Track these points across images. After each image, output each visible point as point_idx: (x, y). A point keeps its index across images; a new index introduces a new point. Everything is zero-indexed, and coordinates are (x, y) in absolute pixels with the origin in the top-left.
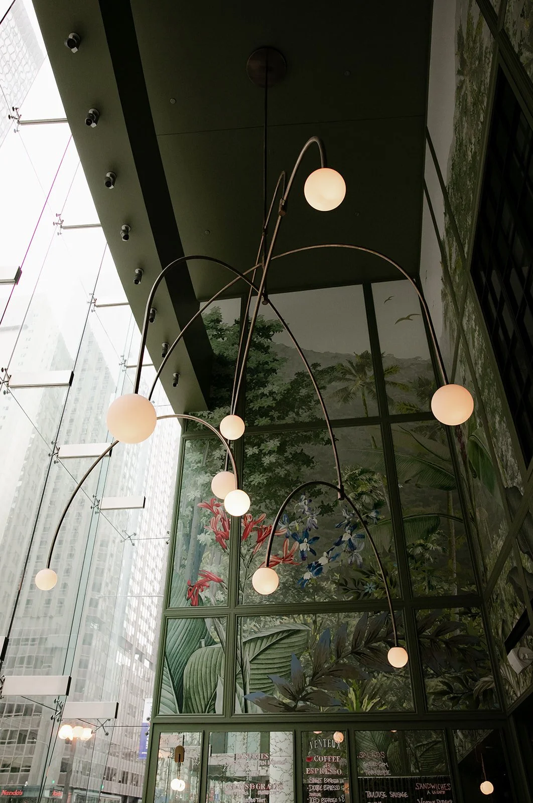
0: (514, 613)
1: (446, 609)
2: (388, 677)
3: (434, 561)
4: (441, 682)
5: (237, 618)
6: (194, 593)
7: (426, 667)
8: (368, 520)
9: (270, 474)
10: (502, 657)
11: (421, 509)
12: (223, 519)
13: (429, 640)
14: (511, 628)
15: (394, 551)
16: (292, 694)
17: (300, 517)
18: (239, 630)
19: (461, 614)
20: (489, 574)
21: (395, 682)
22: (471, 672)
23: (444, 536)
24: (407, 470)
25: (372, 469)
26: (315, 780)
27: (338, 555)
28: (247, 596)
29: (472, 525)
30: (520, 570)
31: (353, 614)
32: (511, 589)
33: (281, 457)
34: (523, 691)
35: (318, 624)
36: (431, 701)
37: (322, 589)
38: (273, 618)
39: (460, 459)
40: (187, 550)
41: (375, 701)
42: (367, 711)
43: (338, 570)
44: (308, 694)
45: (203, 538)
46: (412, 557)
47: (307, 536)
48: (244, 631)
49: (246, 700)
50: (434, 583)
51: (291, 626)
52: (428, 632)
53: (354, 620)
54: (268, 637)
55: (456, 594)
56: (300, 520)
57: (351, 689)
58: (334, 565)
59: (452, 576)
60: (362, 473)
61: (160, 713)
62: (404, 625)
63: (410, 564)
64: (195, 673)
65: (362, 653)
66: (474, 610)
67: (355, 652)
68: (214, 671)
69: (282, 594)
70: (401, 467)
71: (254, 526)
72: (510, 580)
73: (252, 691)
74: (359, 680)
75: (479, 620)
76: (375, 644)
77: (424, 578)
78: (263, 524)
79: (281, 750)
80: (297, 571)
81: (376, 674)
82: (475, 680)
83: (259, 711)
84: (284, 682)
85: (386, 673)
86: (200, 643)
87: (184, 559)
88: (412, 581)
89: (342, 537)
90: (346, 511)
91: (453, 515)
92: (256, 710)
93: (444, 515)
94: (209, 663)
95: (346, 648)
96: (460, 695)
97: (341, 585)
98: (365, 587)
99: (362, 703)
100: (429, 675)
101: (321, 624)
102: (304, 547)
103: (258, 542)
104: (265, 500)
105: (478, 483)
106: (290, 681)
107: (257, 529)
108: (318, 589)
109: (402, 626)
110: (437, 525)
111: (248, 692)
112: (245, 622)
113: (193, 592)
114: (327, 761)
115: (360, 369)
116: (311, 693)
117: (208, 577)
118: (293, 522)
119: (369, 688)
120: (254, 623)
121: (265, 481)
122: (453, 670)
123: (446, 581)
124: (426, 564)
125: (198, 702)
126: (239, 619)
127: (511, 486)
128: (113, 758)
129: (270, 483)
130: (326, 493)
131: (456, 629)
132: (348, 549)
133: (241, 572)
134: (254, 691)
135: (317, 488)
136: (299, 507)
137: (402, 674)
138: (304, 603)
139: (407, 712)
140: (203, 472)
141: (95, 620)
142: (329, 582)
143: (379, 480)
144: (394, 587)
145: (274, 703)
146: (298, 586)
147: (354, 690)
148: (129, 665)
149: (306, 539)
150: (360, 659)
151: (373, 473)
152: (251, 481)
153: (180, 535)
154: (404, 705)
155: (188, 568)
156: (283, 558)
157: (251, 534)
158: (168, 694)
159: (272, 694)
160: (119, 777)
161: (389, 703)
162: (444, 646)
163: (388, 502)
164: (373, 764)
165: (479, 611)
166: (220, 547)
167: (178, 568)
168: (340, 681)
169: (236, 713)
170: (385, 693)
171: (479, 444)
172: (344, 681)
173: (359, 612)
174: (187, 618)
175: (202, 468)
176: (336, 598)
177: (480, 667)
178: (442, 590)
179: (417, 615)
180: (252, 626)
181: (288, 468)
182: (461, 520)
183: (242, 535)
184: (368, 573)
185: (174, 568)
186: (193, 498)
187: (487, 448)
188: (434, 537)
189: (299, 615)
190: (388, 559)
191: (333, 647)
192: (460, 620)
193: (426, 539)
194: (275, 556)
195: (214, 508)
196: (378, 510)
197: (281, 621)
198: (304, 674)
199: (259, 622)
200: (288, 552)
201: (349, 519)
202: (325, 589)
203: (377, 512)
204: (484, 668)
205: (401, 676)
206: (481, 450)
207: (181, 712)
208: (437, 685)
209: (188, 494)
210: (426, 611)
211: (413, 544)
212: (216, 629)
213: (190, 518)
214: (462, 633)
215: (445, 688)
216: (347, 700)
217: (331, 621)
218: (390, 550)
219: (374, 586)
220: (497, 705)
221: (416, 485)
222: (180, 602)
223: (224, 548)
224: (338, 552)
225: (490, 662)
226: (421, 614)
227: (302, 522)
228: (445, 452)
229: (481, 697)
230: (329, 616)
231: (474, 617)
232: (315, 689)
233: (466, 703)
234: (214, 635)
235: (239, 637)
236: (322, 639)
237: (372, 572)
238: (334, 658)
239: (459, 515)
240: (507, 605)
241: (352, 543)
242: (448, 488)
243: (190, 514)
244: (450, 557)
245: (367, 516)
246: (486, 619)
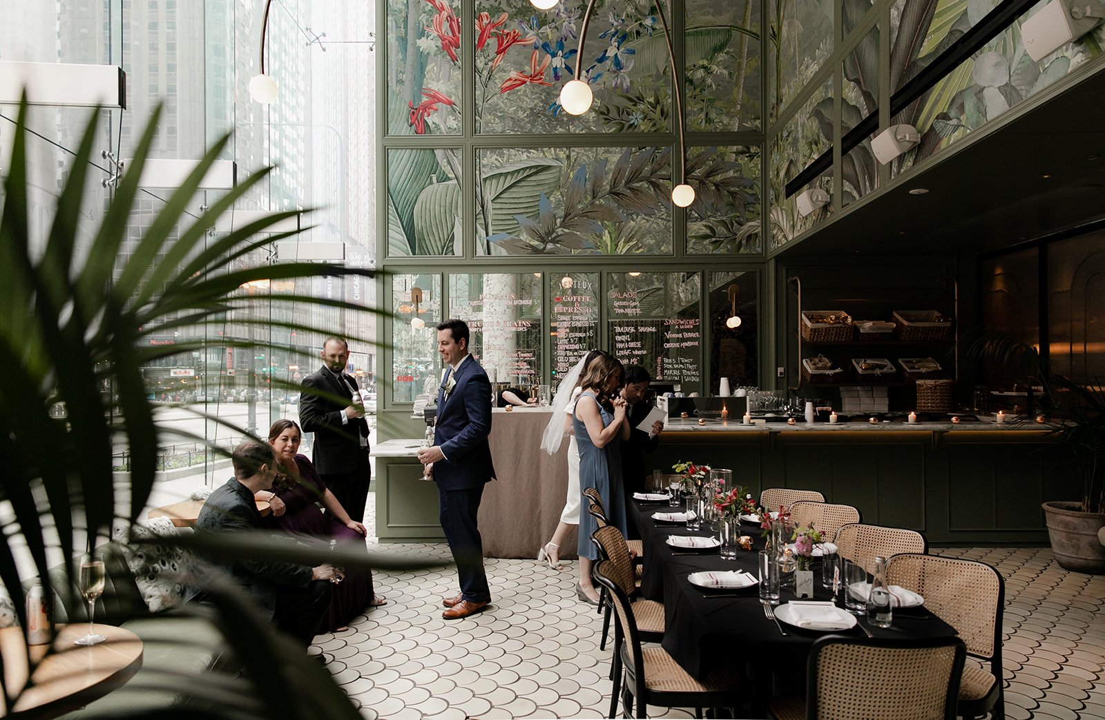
1: (722, 147)
2: (647, 220)
3: (717, 89)
4: (705, 226)
5: (474, 150)
6: (419, 118)
7: (691, 210)
8: (641, 30)
11: (710, 18)
12: (450, 18)
13: (697, 182)
15: (670, 74)
16: (541, 237)
17: (554, 20)
18: (478, 163)
19: (738, 153)
21: (655, 225)
22: (738, 217)
23: (733, 57)
26: (562, 318)
27: (600, 75)
28: (487, 123)
29: (771, 44)
31: (614, 149)
35: (573, 160)
36: (690, 245)
37: (578, 118)
38: (518, 151)
40: (404, 59)
42: (622, 254)
43: (600, 95)
44: (558, 236)
45: (424, 44)
46: (691, 82)
47: (561, 47)
48: (484, 166)
49: (488, 242)
50: (713, 115)
51: (539, 161)
52: (698, 173)
53: (614, 156)
54: (512, 173)
55: (736, 130)
56: (553, 25)
57: (607, 231)
58: (594, 88)
59: (735, 107)
61: (390, 255)
62: (671, 163)
63: (687, 91)
64: (428, 212)
65: (620, 194)
66: (753, 150)
67: (614, 193)
68: (450, 210)
69: (529, 122)
71: (493, 30)
73: (494, 232)
74: (615, 223)
75: (757, 160)
76: (637, 184)
77: (702, 109)
78: (505, 28)
80: (548, 94)
81: (635, 216)
82: (741, 224)
83: (504, 252)
84: (532, 223)
85: (646, 215)
86: (431, 178)
87: (401, 71)
88: (687, 112)
89: (606, 51)
90: (614, 14)
91: (749, 29)
92: (499, 252)
93: (737, 28)
94: (443, 201)
95: (603, 188)
96: (722, 239)
97: (602, 113)
98: (630, 117)
99: (617, 246)
100: (693, 218)
101: (576, 160)
102: (558, 62)
103: (498, 53)
106: (539, 222)
107: (497, 35)
108: (573, 118)
109: (669, 165)
110: (727, 41)
111: (490, 233)
112: (485, 156)
113: (417, 116)
114: (577, 300)
116: (561, 235)
117: (435, 98)
118: (544, 27)
119: (626, 231)
120: (495, 157)
122: (719, 214)
123: (727, 114)
124: (706, 93)
125: (434, 243)
126: (478, 151)
131: (730, 170)
132: (613, 68)
133: (478, 93)
134: (498, 232)
137: (663, 217)
138: (557, 134)
139: (666, 255)
144: (665, 119)
145: (521, 244)
146: (549, 113)
147: (609, 233)
149: (560, 52)
150: (618, 200)
153: (392, 38)
154: (662, 248)
155: (407, 83)
156: (531, 76)
157: (488, 41)
158: (397, 236)
159: (518, 236)
161: (646, 246)
162: (714, 188)
163: (669, 6)
164: (625, 303)
165: (759, 150)
166: (449, 57)
167: (395, 83)
168: (594, 223)
169: (477, 255)
170: (644, 236)
172: (600, 223)
173: (622, 147)
174: (412, 149)
176: (594, 129)
177: (749, 211)
178: (721, 124)
180: (493, 159)
182: (758, 36)
183: (477, 43)
184: (637, 100)
185: (389, 84)
188: (721, 57)
189: (550, 148)
190: (661, 82)
191: (589, 186)
192: (736, 160)
193: (711, 60)
194: (521, 73)
195: (437, 1)
196: (655, 17)
197: (529, 155)
198: (555, 216)
199: (502, 155)
200: (538, 68)
201: (617, 26)
202: (581, 118)
203: (654, 19)
204: (753, 212)
205: (662, 219)
207: (414, 254)
208: (700, 229)
210: (699, 147)
211: (695, 66)
212: (449, 163)
213: (404, 14)
214: (735, 175)
215: (708, 232)
216: (601, 243)
217: (588, 156)
218: (664, 73)
219: (642, 116)
220: (759, 250)
222: (400, 127)
223: (454, 59)
224: (600, 71)
225: (760, 206)
226: (694, 151)
227: (556, 27)
229: (744, 242)
230: (585, 151)
231: (751, 157)
232: (567, 231)
233: (727, 247)
234: (447, 169)
235: (477, 172)
236: (576, 178)
237: (641, 99)
238: (589, 198)
239: (756, 29)
241: (618, 59)
243: (404, 7)
244: (736, 84)
245: (641, 24)
246: (765, 159)
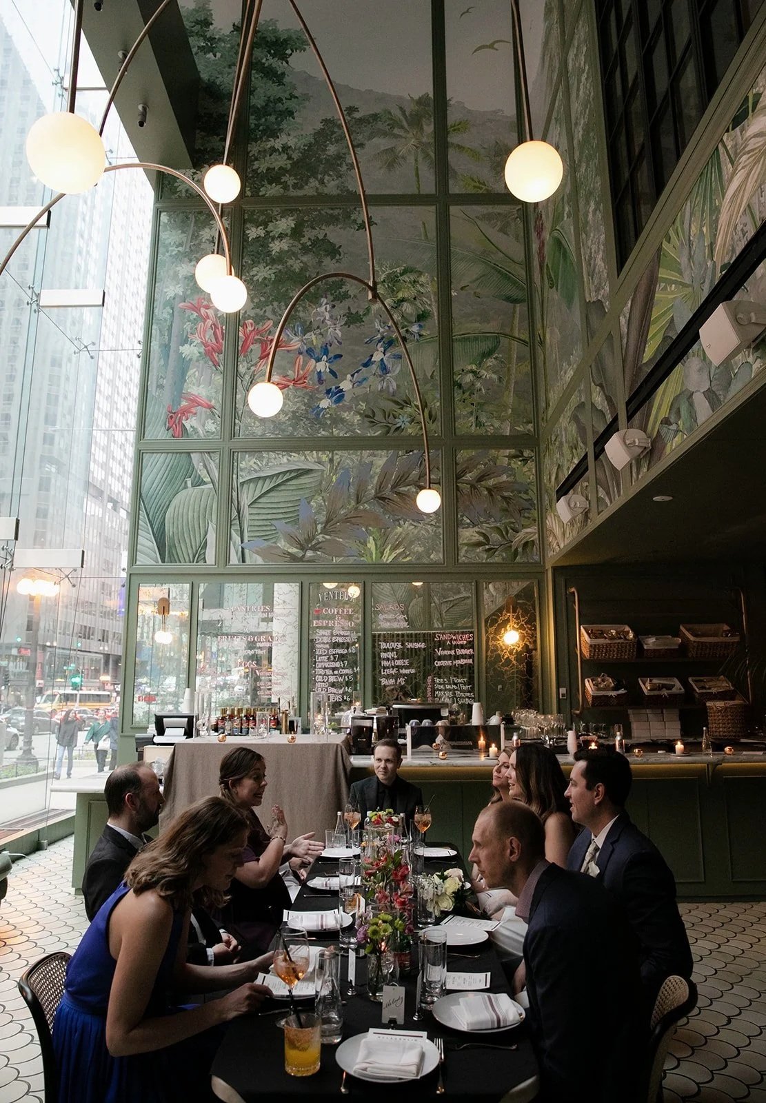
0: (573, 455)
1: (493, 451)
2: (415, 526)
3: (487, 393)
4: (478, 532)
5: (232, 454)
6: (177, 421)
7: (462, 516)
8: (408, 336)
9: (280, 267)
10: (551, 507)
11: (477, 325)
12: (214, 326)
13: (469, 486)
14: (566, 473)
15: (438, 378)
16: (300, 544)
17: (318, 327)
18: (235, 467)
19: (511, 457)
20: (550, 411)
21: (423, 532)
22: (513, 523)
23: (502, 362)
24: (465, 272)
25: (419, 267)
26: (322, 632)
27: (365, 379)
28: (246, 427)
29: (539, 350)
30: (588, 407)
31: (379, 452)
32: (573, 428)
33: (296, 243)
34: (567, 542)
35: (335, 463)
36: (462, 553)
37: (343, 420)
38: (278, 454)
39: (536, 263)
40: (166, 365)
41: (398, 551)
42: (388, 562)
43: (365, 398)
44: (319, 543)
45: (188, 350)
46: (460, 386)
47: (326, 352)
48: (241, 470)
49: (243, 549)
50: (483, 419)
51: (300, 464)
52: (468, 477)
53: (380, 460)
54: (272, 477)
55: (508, 434)
56: (318, 331)
57: (371, 538)
58: (359, 391)
59: (506, 411)
60: (404, 272)
61: (138, 563)
62: (440, 466)
63: (456, 394)
64: (180, 518)
65: (386, 498)
66: (527, 453)
67: (380, 498)
68: (204, 515)
69: (290, 425)
70: (458, 267)
71: (257, 337)
72: (575, 418)
73: (250, 539)
74: (381, 529)
75: (531, 464)
76: (403, 489)
77: (471, 413)
78: (269, 335)
79: (284, 602)
80: (311, 397)
81: (402, 522)
82: (517, 531)
83: (260, 560)
84: (291, 529)
85: (413, 521)
86: (186, 483)
87: (162, 377)
88: (456, 415)
89: (372, 356)
90: (380, 321)
91: (517, 336)
92: (255, 559)
93: (505, 335)
94: (197, 507)
95: (368, 492)
96: (497, 547)
97: (367, 416)
98: (397, 420)
99: (382, 553)
100: (464, 524)
101: (339, 463)
102: (322, 366)
103: (261, 358)
104: (271, 302)
105: (554, 295)
106: (298, 529)
107: (261, 341)
108: (337, 421)
109: (438, 468)
110: (496, 347)
111: (246, 540)
112: (243, 459)
113: (175, 421)
114: (338, 613)
115: (415, 121)
116: (322, 542)
117: (195, 402)
118: (308, 334)
119: (392, 538)
120: (254, 460)
121: (273, 276)
122: (493, 520)
123: (498, 418)
124: (475, 396)
125: (185, 550)
126: (236, 454)
127: (595, 299)
128: (89, 617)
129: (280, 279)
130: (355, 296)
131: (502, 474)
132: (379, 372)
133: (238, 397)
134: (254, 539)
135: (343, 290)
136: (318, 314)
137: (432, 523)
138: (319, 437)
139: (435, 564)
140: (186, 259)
141: (52, 461)
142: (352, 413)
143: (428, 284)
144: (433, 422)
145: (278, 552)
146: (312, 416)
147: (374, 539)
148: (100, 516)
149: (325, 357)
150: (384, 505)
151: (420, 273)
152: (254, 276)
153: (155, 345)
154: (432, 556)
155: (167, 388)
156: (294, 380)
157: (252, 347)
158: (147, 542)
159: (275, 543)
160: (98, 635)
161: (413, 554)
162: (486, 493)
163: (436, 314)
164: (391, 616)
165: (532, 454)
166: (211, 363)
167: (154, 388)
168: (358, 529)
169: (231, 563)
170: (411, 543)
171: (563, 242)
172: (364, 529)
173: (388, 450)
174: (168, 453)
175: (185, 254)
176: (359, 432)
177: (524, 517)
178: (492, 427)
179: (459, 456)
180: (251, 463)
181: (305, 259)
182: (527, 343)
183: (240, 348)
184: (403, 403)
185: (149, 389)
186: (173, 295)
187: (572, 248)
188: (490, 362)
189: (312, 451)
190: (428, 386)
191: (352, 490)
192: (509, 464)
193: (480, 365)
194: (284, 377)
195: (203, 310)
196: (421, 324)
197: (289, 458)
198: (315, 521)
199: (261, 459)
200: (301, 372)
201: (383, 332)
202: (346, 421)
203: (420, 326)
204: (529, 518)
205: (432, 525)
206: (565, 249)
207: (163, 561)
208: (472, 536)
209: (165, 290)
210: (469, 451)
211: (463, 370)
212: (205, 466)
213: (168, 323)
214: (509, 479)
215: (481, 539)
216: (365, 550)
217: (352, 460)
218: (432, 377)
219: (409, 419)
220: (537, 558)
221: (475, 293)
222: (157, 432)
223: (216, 364)
224: (365, 375)
225: (536, 512)
226: (463, 455)
227: (321, 334)
228: (517, 251)
229: (520, 550)
230: (349, 454)
231: (525, 461)
232: (328, 537)
233: (503, 555)
234: (203, 473)
235: (235, 476)
236: (339, 482)
237: (408, 402)
238: (353, 503)
239: (525, 337)
240: (566, 448)
241: (384, 364)
242: (515, 301)
243: (169, 317)
244: (507, 388)
245: (407, 331)
246: (539, 463)
